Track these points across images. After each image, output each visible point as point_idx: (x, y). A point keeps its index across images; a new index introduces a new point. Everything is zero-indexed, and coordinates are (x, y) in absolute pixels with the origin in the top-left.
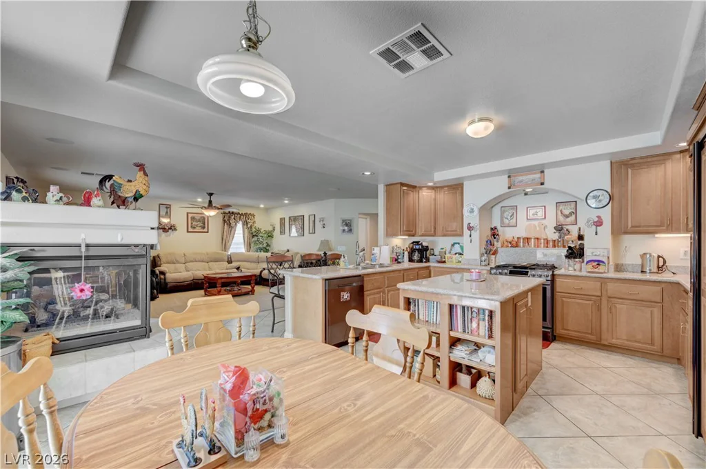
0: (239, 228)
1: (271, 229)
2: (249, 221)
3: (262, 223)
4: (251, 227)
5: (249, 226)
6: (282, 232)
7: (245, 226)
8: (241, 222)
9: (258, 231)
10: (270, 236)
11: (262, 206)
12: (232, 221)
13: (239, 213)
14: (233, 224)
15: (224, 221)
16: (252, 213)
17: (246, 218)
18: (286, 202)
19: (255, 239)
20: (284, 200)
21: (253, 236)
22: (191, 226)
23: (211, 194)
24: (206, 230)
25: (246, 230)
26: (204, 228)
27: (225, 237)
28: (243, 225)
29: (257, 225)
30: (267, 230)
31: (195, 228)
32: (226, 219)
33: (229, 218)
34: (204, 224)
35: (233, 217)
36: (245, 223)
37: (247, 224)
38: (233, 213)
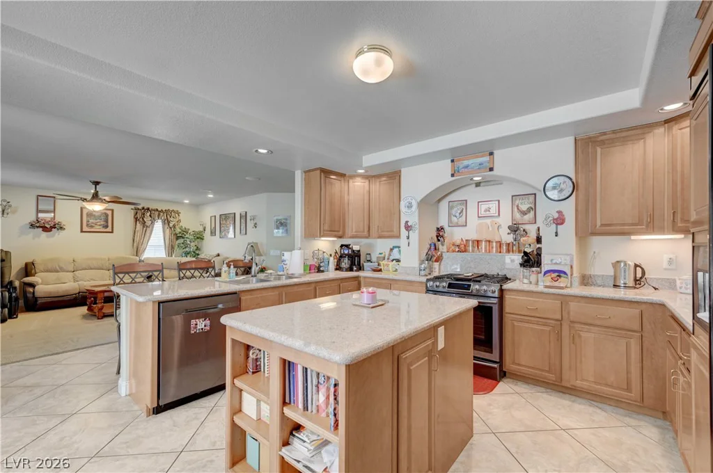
0: (158, 225)
1: (201, 229)
2: (172, 219)
3: (188, 221)
4: (174, 226)
5: (171, 225)
6: (213, 233)
7: (167, 226)
8: (160, 221)
9: (186, 231)
10: (199, 237)
11: (187, 201)
12: (147, 219)
13: (157, 210)
14: (148, 223)
15: (136, 219)
16: (175, 209)
17: (167, 216)
18: (211, 196)
19: (181, 241)
20: (209, 193)
21: (178, 238)
22: (87, 225)
23: (96, 183)
24: (109, 229)
25: (168, 231)
26: (107, 227)
27: (137, 239)
28: (164, 223)
29: (184, 224)
30: (197, 230)
31: (92, 227)
32: (139, 216)
33: (143, 216)
34: (107, 221)
35: (148, 214)
36: (166, 222)
37: (169, 223)
38: (148, 209)
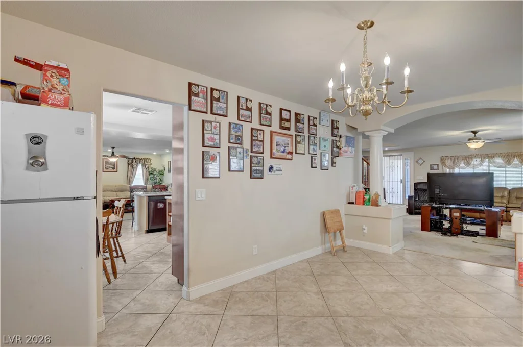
0: (140, 167)
1: (163, 169)
2: (147, 163)
3: (156, 164)
4: (148, 167)
5: (146, 167)
6: (169, 171)
7: (144, 167)
8: (141, 164)
9: (154, 170)
10: (162, 173)
11: (155, 153)
12: (134, 164)
13: (139, 158)
14: (135, 166)
15: (129, 164)
16: (148, 158)
18: (167, 151)
19: (152, 176)
21: (150, 174)
22: (106, 168)
23: (113, 148)
24: (115, 170)
25: (145, 170)
26: (114, 168)
27: (129, 175)
28: (143, 166)
29: (153, 166)
30: (160, 169)
31: (108, 169)
32: (130, 162)
33: (132, 163)
34: (114, 166)
35: (135, 161)
36: (144, 165)
37: (145, 165)
38: (135, 158)
